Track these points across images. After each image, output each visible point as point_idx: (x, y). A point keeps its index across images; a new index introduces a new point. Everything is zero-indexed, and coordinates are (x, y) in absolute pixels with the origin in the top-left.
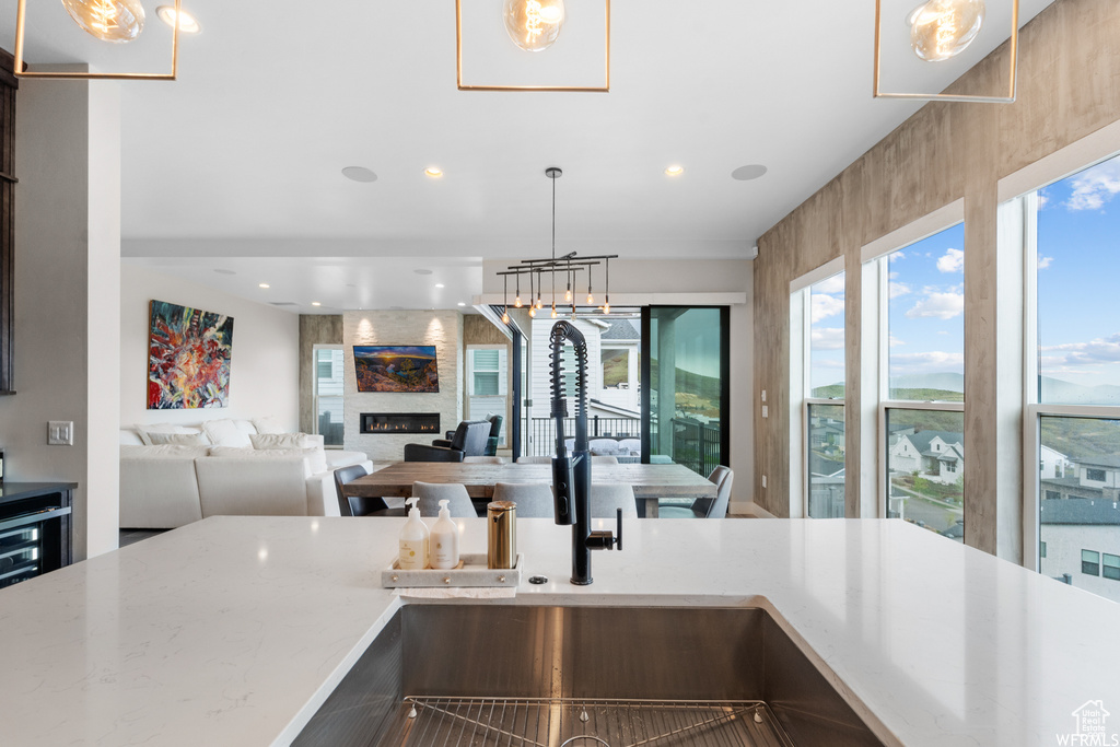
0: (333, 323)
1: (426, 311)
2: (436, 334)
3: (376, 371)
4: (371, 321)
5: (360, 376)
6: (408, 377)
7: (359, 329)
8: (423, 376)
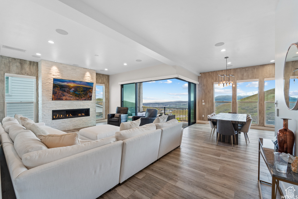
0: (21, 64)
1: (84, 68)
2: (88, 78)
3: (64, 91)
4: (58, 68)
5: (54, 93)
6: (80, 94)
7: (52, 71)
8: (86, 94)
